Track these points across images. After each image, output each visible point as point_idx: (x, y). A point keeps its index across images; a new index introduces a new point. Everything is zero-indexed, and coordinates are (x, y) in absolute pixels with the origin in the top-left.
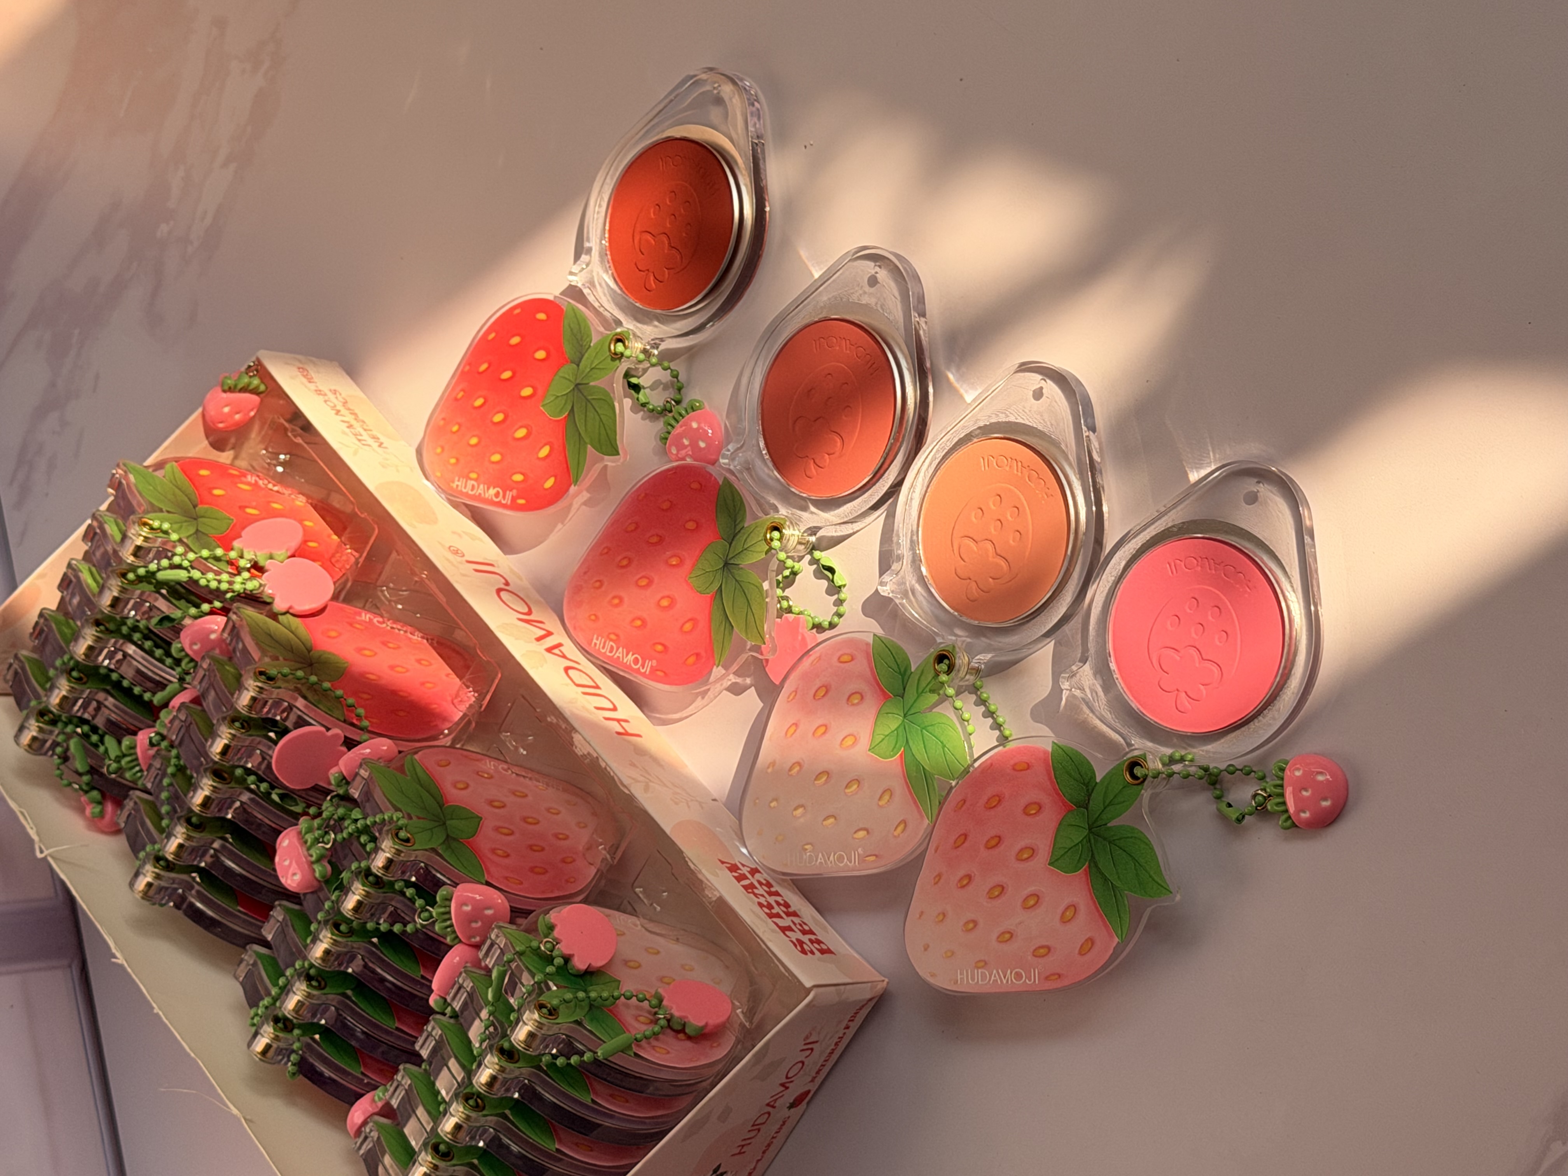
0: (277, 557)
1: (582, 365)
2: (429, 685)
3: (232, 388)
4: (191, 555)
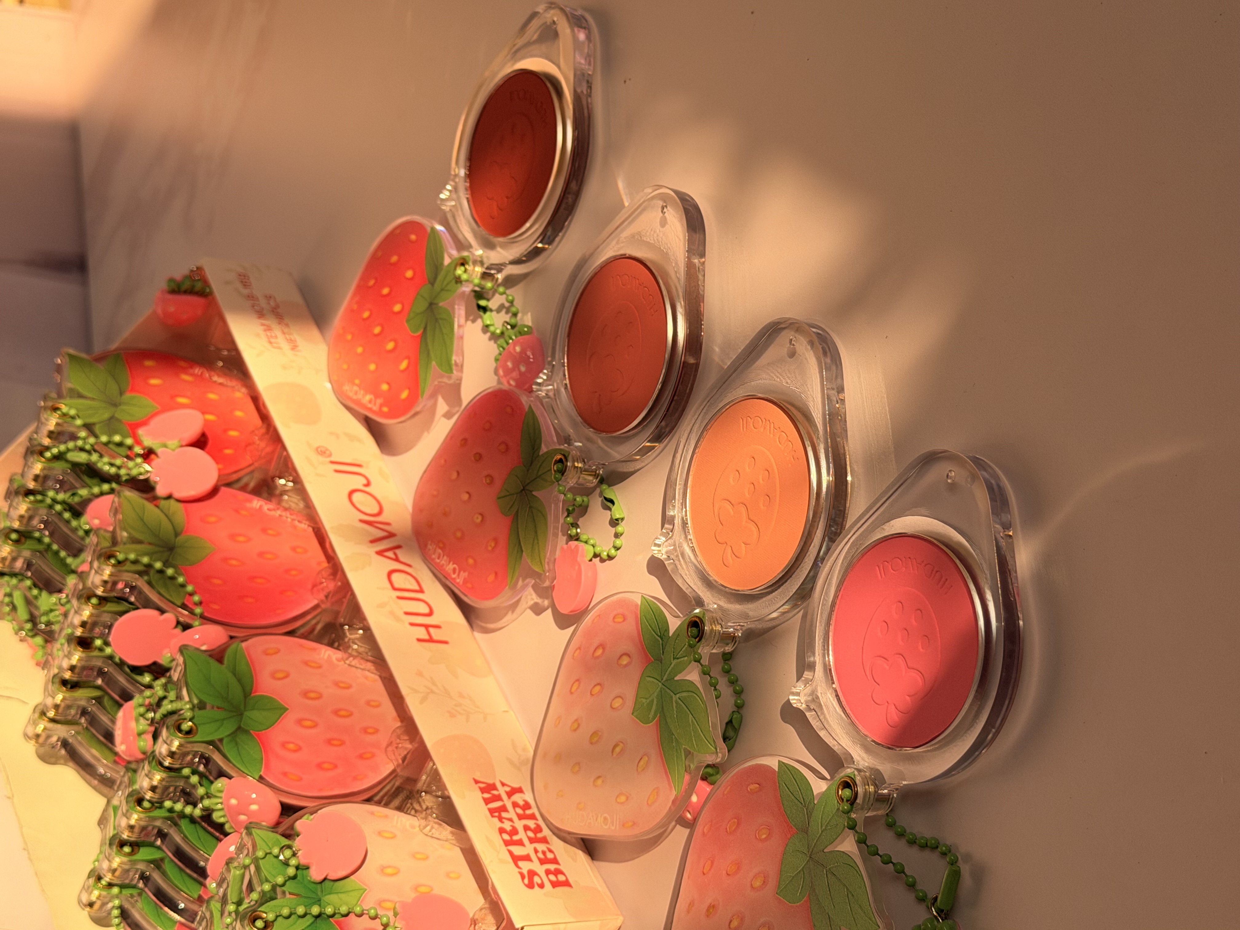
0: (170, 446)
1: (436, 285)
2: (293, 573)
3: (176, 289)
4: (92, 440)
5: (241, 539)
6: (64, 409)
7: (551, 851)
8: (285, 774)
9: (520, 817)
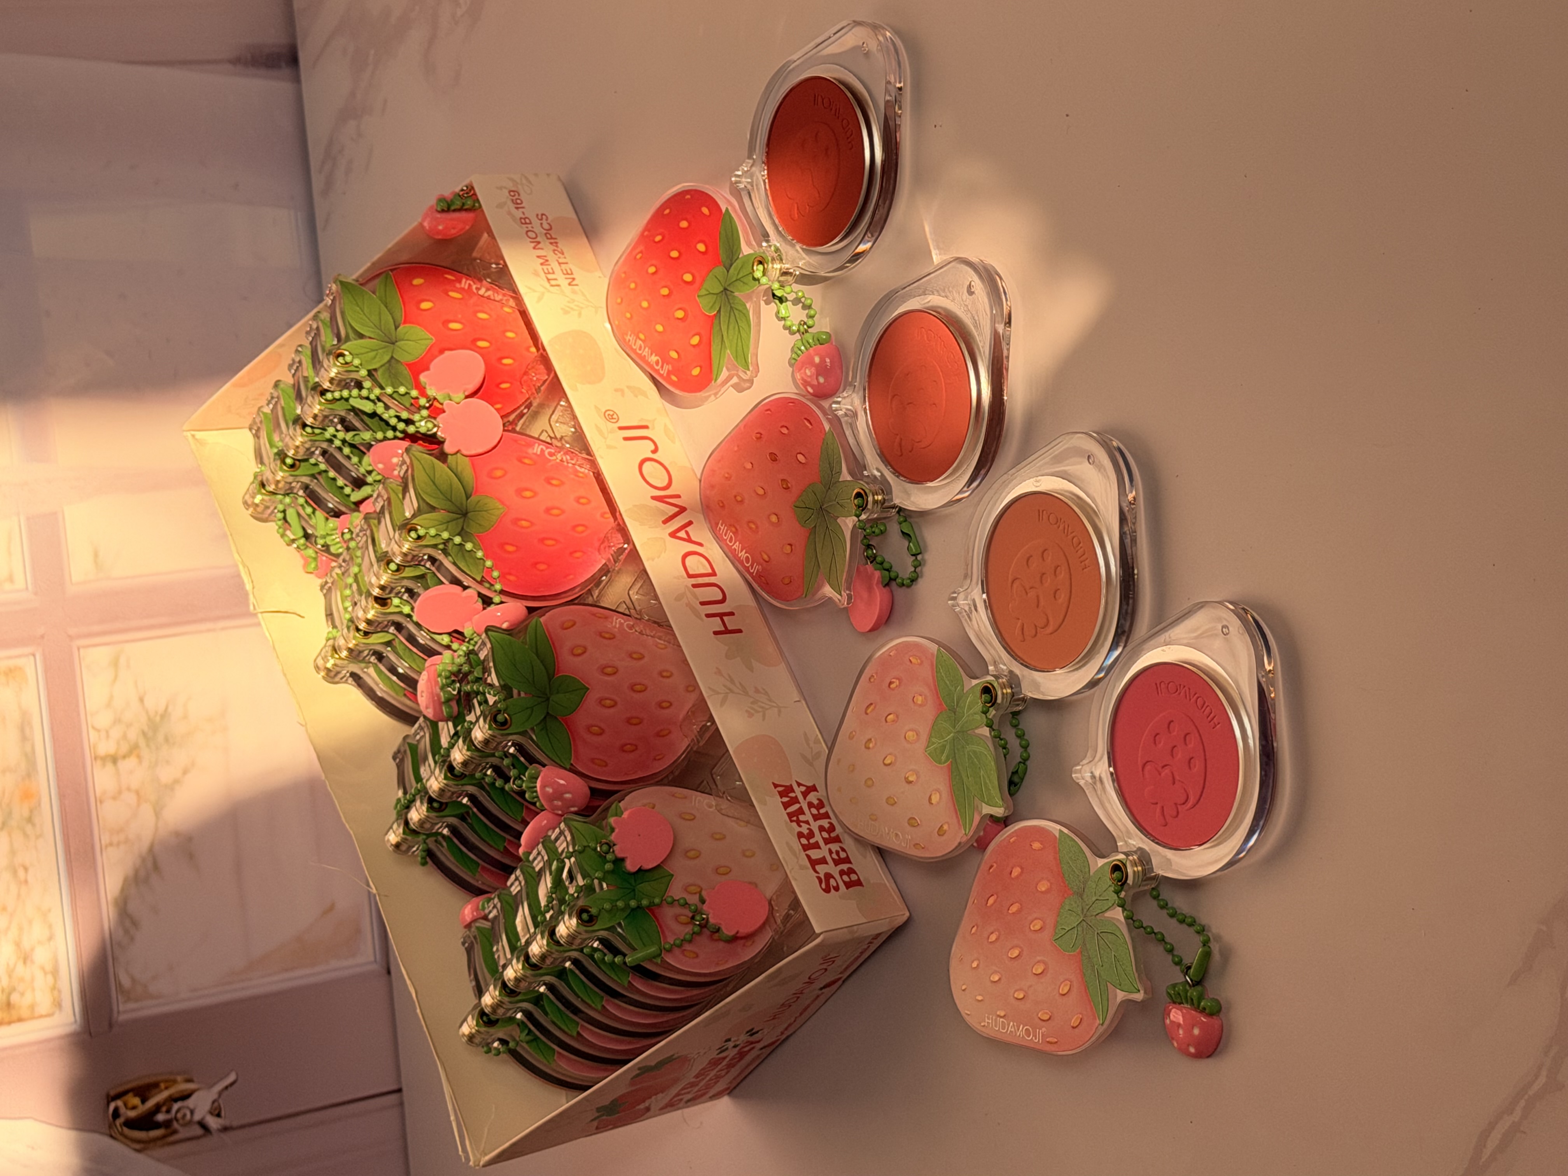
0: (454, 398)
1: (731, 271)
2: (580, 529)
3: (446, 209)
4: (377, 391)
5: (528, 494)
6: (349, 358)
7: (843, 850)
8: (593, 760)
9: (816, 818)
